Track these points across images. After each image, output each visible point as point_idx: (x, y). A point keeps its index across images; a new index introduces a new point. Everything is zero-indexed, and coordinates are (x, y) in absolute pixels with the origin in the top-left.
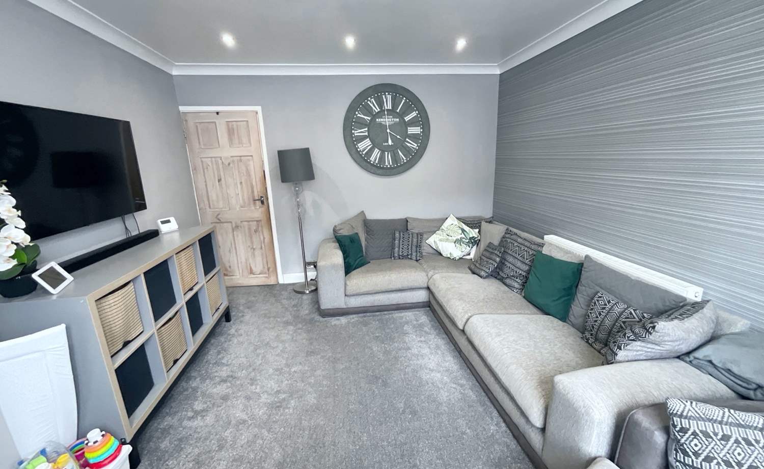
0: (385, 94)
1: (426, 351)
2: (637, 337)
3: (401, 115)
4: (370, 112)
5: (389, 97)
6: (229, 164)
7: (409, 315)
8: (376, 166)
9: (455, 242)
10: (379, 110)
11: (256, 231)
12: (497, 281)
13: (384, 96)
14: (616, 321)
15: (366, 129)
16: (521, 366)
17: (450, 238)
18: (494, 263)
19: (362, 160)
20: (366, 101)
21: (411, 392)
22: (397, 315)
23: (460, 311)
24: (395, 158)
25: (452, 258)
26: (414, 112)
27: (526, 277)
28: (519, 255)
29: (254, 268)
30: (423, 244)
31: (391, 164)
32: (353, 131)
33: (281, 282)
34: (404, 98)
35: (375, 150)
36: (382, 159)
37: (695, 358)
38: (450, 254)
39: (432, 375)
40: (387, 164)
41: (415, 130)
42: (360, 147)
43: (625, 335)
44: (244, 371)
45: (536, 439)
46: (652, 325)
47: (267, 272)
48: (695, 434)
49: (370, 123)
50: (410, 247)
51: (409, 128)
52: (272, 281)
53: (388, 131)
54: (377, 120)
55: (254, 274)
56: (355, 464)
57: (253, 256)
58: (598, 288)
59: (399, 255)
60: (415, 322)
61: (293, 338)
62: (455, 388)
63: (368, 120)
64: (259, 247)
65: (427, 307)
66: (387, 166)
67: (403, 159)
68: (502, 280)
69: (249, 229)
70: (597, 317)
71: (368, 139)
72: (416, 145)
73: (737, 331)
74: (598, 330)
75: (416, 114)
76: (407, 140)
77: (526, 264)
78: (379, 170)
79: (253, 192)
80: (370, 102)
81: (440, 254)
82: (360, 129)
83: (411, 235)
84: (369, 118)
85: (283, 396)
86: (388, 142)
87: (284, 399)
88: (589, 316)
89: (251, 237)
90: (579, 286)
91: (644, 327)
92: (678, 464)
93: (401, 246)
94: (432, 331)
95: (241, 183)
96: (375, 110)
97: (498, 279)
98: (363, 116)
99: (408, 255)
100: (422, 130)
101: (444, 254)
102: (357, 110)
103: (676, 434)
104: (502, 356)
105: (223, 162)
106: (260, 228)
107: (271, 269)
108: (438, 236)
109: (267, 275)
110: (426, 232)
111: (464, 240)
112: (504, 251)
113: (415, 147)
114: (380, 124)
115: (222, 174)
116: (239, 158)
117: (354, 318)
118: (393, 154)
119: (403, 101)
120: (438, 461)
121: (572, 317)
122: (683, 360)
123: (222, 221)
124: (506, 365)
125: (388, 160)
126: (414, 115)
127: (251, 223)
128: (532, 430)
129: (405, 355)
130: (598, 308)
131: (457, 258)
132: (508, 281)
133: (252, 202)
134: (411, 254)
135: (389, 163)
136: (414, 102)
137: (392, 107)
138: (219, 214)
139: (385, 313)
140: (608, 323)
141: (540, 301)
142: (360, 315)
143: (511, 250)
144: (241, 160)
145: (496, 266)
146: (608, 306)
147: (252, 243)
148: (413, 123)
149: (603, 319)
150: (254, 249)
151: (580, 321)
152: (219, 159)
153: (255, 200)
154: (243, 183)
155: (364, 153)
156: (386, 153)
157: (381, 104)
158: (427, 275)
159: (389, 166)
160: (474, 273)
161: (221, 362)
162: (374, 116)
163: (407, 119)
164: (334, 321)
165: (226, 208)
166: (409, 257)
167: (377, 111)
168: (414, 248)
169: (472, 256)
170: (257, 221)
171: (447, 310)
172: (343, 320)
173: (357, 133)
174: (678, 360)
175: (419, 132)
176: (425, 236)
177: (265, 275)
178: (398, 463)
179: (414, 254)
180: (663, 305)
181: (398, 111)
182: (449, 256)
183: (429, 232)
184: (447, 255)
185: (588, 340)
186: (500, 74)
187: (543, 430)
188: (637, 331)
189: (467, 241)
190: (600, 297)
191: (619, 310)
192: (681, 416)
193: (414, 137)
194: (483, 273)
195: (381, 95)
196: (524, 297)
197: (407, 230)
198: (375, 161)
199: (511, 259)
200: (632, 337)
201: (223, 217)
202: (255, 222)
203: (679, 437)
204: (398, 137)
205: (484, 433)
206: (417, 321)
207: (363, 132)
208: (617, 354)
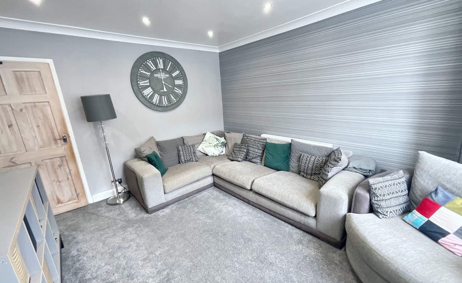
0: (158, 59)
1: (230, 208)
2: (334, 166)
3: (170, 72)
4: (149, 70)
5: (161, 61)
6: (21, 110)
7: (205, 193)
8: (157, 106)
9: (214, 147)
10: (155, 68)
11: (60, 166)
12: (247, 162)
13: (157, 60)
14: (314, 164)
15: (148, 81)
16: (294, 194)
17: (211, 145)
18: (244, 153)
19: (147, 102)
20: (146, 62)
21: (240, 232)
22: (199, 196)
23: (245, 180)
24: (169, 100)
25: (215, 156)
26: (178, 71)
27: (262, 156)
28: (255, 146)
29: (61, 198)
30: (196, 151)
31: (167, 104)
32: (139, 82)
33: (91, 201)
34: (171, 62)
35: (156, 95)
36: (161, 100)
37: (349, 168)
38: (213, 153)
39: (243, 218)
40: (164, 104)
41: (179, 82)
42: (145, 93)
43: (329, 166)
44: (116, 274)
45: (312, 223)
46: (339, 159)
47: (77, 198)
48: (379, 189)
49: (150, 77)
50: (190, 154)
51: (175, 81)
52: (82, 204)
53: (163, 82)
54: (155, 75)
55: (62, 203)
56: (243, 281)
57: (59, 188)
58: (301, 153)
59: (185, 161)
60: (213, 196)
61: (138, 235)
62: (258, 220)
63: (149, 75)
64: (66, 178)
65: (213, 186)
66: (165, 105)
67: (174, 100)
68: (250, 161)
69: (53, 165)
70: (305, 165)
71: (150, 88)
72: (181, 91)
73: (351, 156)
74: (307, 170)
75: (179, 73)
76: (175, 88)
77: (260, 150)
78: (159, 108)
79: (53, 133)
80: (149, 63)
81: (207, 155)
82: (144, 81)
83: (189, 147)
84: (149, 74)
85: (165, 273)
86: (164, 90)
87: (168, 274)
88: (301, 165)
89: (55, 172)
90: (291, 154)
91: (336, 161)
92: (375, 201)
93: (185, 155)
94: (225, 197)
95: (38, 126)
96: (153, 68)
97: (247, 161)
98: (144, 72)
99: (190, 159)
100: (183, 82)
101: (209, 154)
102: (140, 68)
103: (374, 191)
104: (282, 193)
105: (12, 109)
106: (65, 163)
107: (79, 193)
108: (204, 145)
109: (77, 200)
110: (196, 144)
111: (218, 144)
112: (248, 146)
113: (180, 93)
114: (157, 78)
115: (13, 119)
116: (33, 104)
117: (174, 207)
118: (167, 97)
119: (170, 64)
120: (278, 255)
121: (292, 168)
122: (346, 170)
123: (18, 163)
124: (287, 197)
125: (165, 102)
126: (178, 73)
127: (53, 160)
128: (309, 220)
129: (222, 215)
130: (304, 161)
131: (218, 155)
132: (254, 160)
133: (53, 142)
134: (192, 158)
135: (166, 103)
136: (176, 65)
137: (163, 67)
138: (12, 159)
139: (191, 197)
140: (310, 166)
141: (275, 165)
142: (176, 204)
143: (251, 144)
144: (35, 106)
145: (245, 154)
146: (308, 159)
147: (57, 177)
148: (177, 78)
149: (308, 165)
150: (60, 182)
151: (296, 169)
152: (7, 106)
153: (55, 140)
154: (41, 126)
155: (148, 97)
156: (163, 97)
157: (156, 65)
158: (210, 168)
159: (166, 105)
160: (232, 160)
161: (86, 279)
162: (153, 72)
163: (174, 75)
164: (160, 213)
165: (21, 151)
166: (191, 160)
167: (154, 69)
168: (192, 154)
169: (224, 153)
170: (60, 157)
171: (235, 182)
172: (167, 210)
173: (142, 83)
174: (344, 171)
175: (182, 84)
176: (196, 146)
177: (75, 201)
178: (263, 267)
179: (194, 158)
180: (327, 153)
181: (168, 70)
182: (213, 155)
183: (198, 143)
184: (211, 155)
185: (303, 176)
186: (219, 53)
187: (316, 216)
188: (333, 163)
189: (221, 145)
190: (304, 156)
191: (313, 159)
192: (374, 184)
193: (179, 86)
194: (239, 159)
195: (156, 58)
196: (265, 166)
197: (184, 144)
198: (156, 102)
199: (252, 149)
200: (332, 166)
201: (17, 160)
202: (59, 159)
203: (375, 192)
204: (170, 86)
205: (285, 233)
206: (213, 195)
207: (146, 83)
208: (328, 175)
